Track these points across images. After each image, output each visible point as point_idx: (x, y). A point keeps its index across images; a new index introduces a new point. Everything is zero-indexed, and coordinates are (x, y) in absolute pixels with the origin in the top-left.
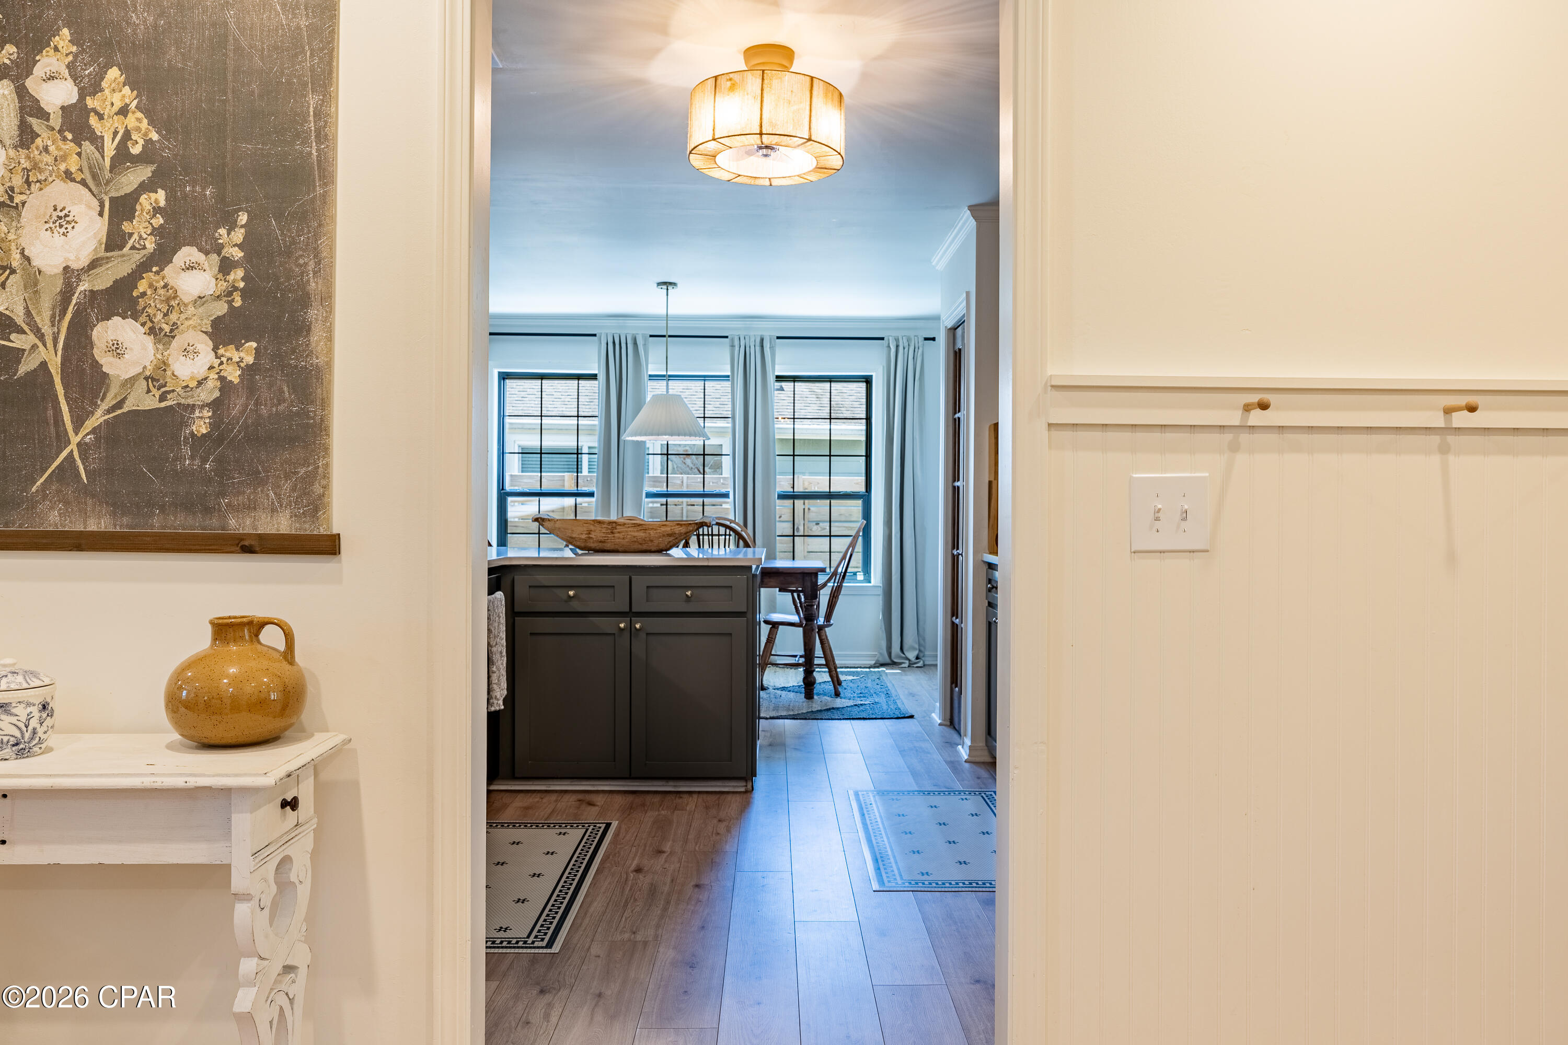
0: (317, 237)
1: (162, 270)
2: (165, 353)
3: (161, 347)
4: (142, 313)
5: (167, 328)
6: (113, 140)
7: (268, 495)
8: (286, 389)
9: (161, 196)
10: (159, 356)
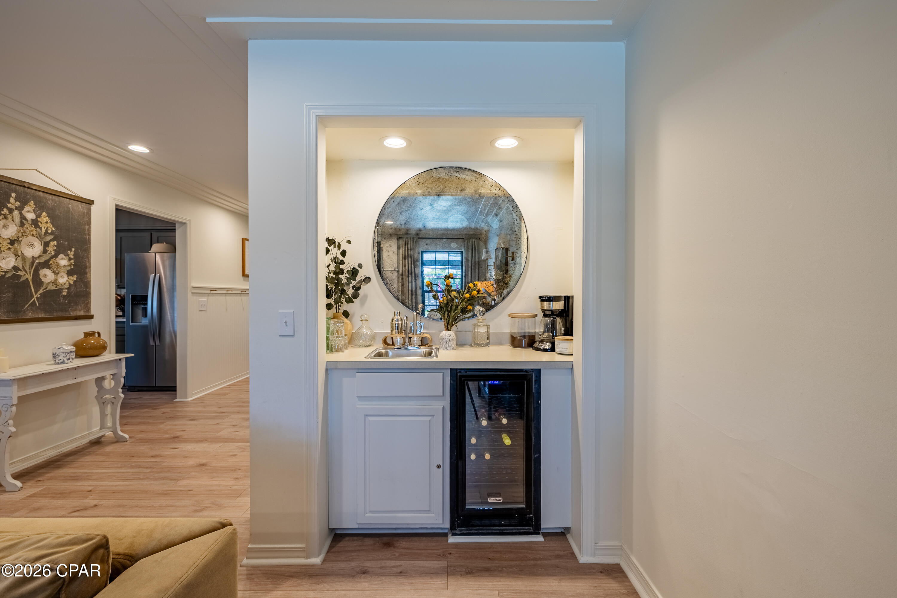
0: (88, 255)
1: (56, 259)
3: (56, 276)
4: (51, 268)
5: (57, 272)
6: (44, 229)
7: (79, 307)
8: (82, 285)
9: (55, 243)
10: (55, 278)
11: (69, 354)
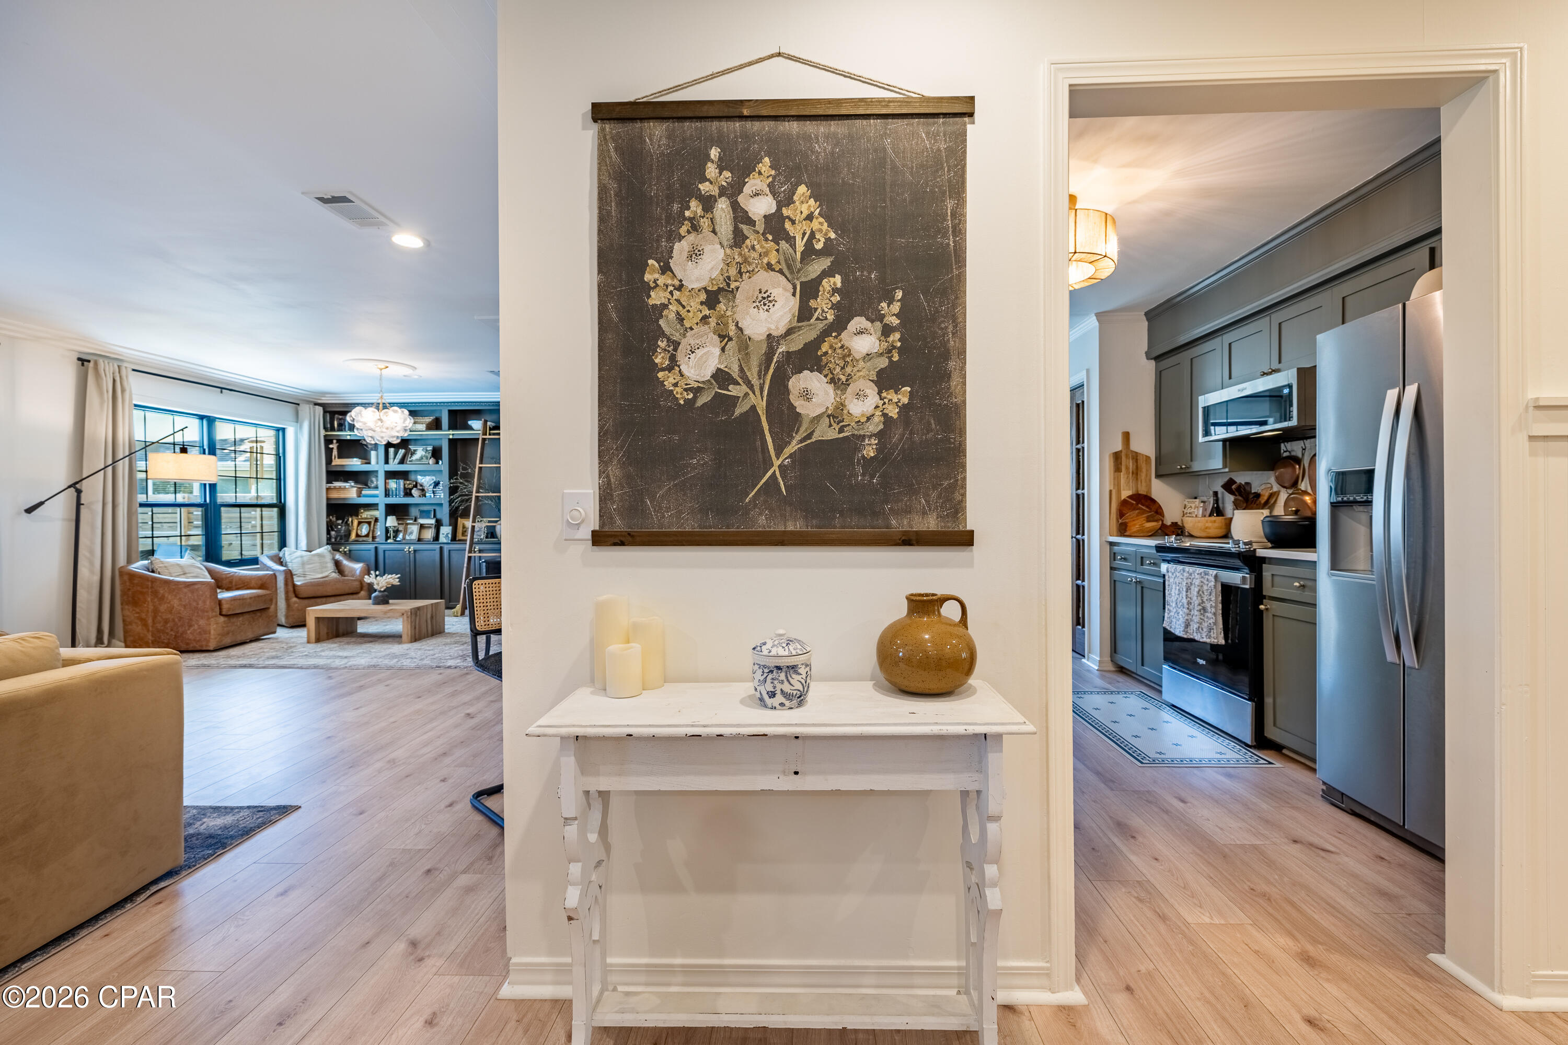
0: (954, 306)
1: (839, 335)
2: (843, 397)
3: (839, 392)
4: (825, 367)
5: (843, 378)
6: (802, 239)
7: (920, 502)
8: (932, 422)
9: (838, 280)
10: (838, 399)
11: (770, 676)
